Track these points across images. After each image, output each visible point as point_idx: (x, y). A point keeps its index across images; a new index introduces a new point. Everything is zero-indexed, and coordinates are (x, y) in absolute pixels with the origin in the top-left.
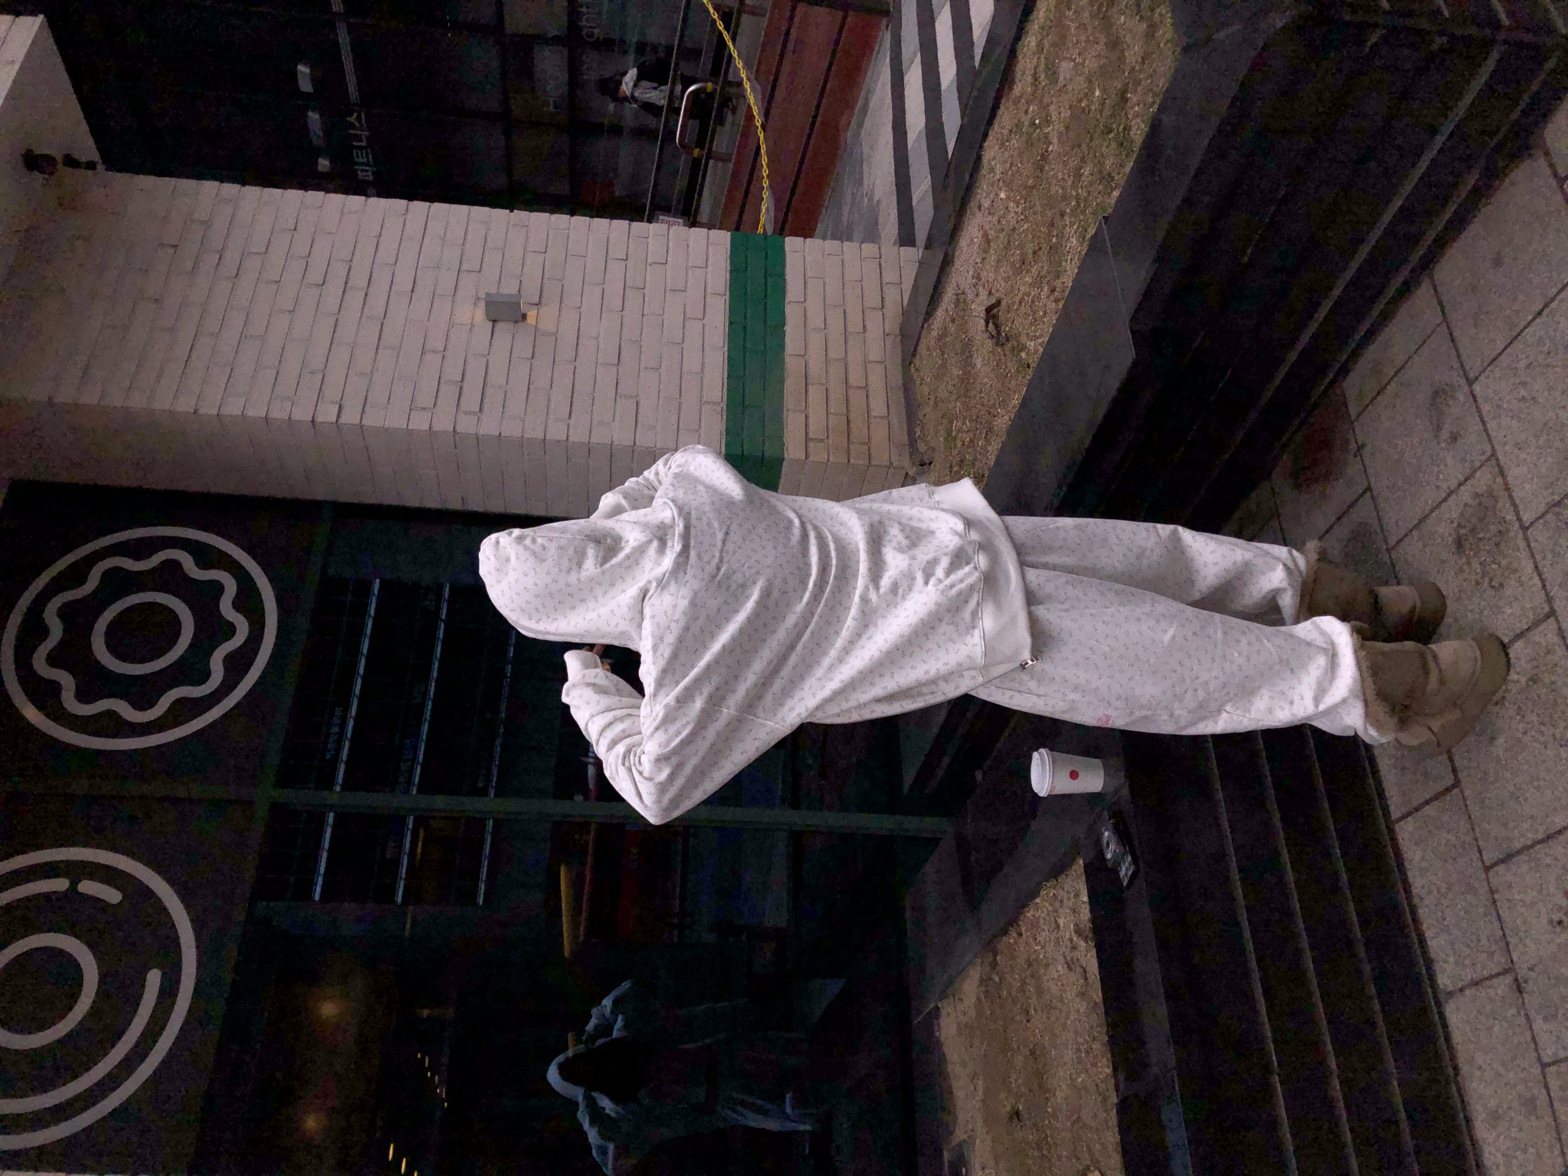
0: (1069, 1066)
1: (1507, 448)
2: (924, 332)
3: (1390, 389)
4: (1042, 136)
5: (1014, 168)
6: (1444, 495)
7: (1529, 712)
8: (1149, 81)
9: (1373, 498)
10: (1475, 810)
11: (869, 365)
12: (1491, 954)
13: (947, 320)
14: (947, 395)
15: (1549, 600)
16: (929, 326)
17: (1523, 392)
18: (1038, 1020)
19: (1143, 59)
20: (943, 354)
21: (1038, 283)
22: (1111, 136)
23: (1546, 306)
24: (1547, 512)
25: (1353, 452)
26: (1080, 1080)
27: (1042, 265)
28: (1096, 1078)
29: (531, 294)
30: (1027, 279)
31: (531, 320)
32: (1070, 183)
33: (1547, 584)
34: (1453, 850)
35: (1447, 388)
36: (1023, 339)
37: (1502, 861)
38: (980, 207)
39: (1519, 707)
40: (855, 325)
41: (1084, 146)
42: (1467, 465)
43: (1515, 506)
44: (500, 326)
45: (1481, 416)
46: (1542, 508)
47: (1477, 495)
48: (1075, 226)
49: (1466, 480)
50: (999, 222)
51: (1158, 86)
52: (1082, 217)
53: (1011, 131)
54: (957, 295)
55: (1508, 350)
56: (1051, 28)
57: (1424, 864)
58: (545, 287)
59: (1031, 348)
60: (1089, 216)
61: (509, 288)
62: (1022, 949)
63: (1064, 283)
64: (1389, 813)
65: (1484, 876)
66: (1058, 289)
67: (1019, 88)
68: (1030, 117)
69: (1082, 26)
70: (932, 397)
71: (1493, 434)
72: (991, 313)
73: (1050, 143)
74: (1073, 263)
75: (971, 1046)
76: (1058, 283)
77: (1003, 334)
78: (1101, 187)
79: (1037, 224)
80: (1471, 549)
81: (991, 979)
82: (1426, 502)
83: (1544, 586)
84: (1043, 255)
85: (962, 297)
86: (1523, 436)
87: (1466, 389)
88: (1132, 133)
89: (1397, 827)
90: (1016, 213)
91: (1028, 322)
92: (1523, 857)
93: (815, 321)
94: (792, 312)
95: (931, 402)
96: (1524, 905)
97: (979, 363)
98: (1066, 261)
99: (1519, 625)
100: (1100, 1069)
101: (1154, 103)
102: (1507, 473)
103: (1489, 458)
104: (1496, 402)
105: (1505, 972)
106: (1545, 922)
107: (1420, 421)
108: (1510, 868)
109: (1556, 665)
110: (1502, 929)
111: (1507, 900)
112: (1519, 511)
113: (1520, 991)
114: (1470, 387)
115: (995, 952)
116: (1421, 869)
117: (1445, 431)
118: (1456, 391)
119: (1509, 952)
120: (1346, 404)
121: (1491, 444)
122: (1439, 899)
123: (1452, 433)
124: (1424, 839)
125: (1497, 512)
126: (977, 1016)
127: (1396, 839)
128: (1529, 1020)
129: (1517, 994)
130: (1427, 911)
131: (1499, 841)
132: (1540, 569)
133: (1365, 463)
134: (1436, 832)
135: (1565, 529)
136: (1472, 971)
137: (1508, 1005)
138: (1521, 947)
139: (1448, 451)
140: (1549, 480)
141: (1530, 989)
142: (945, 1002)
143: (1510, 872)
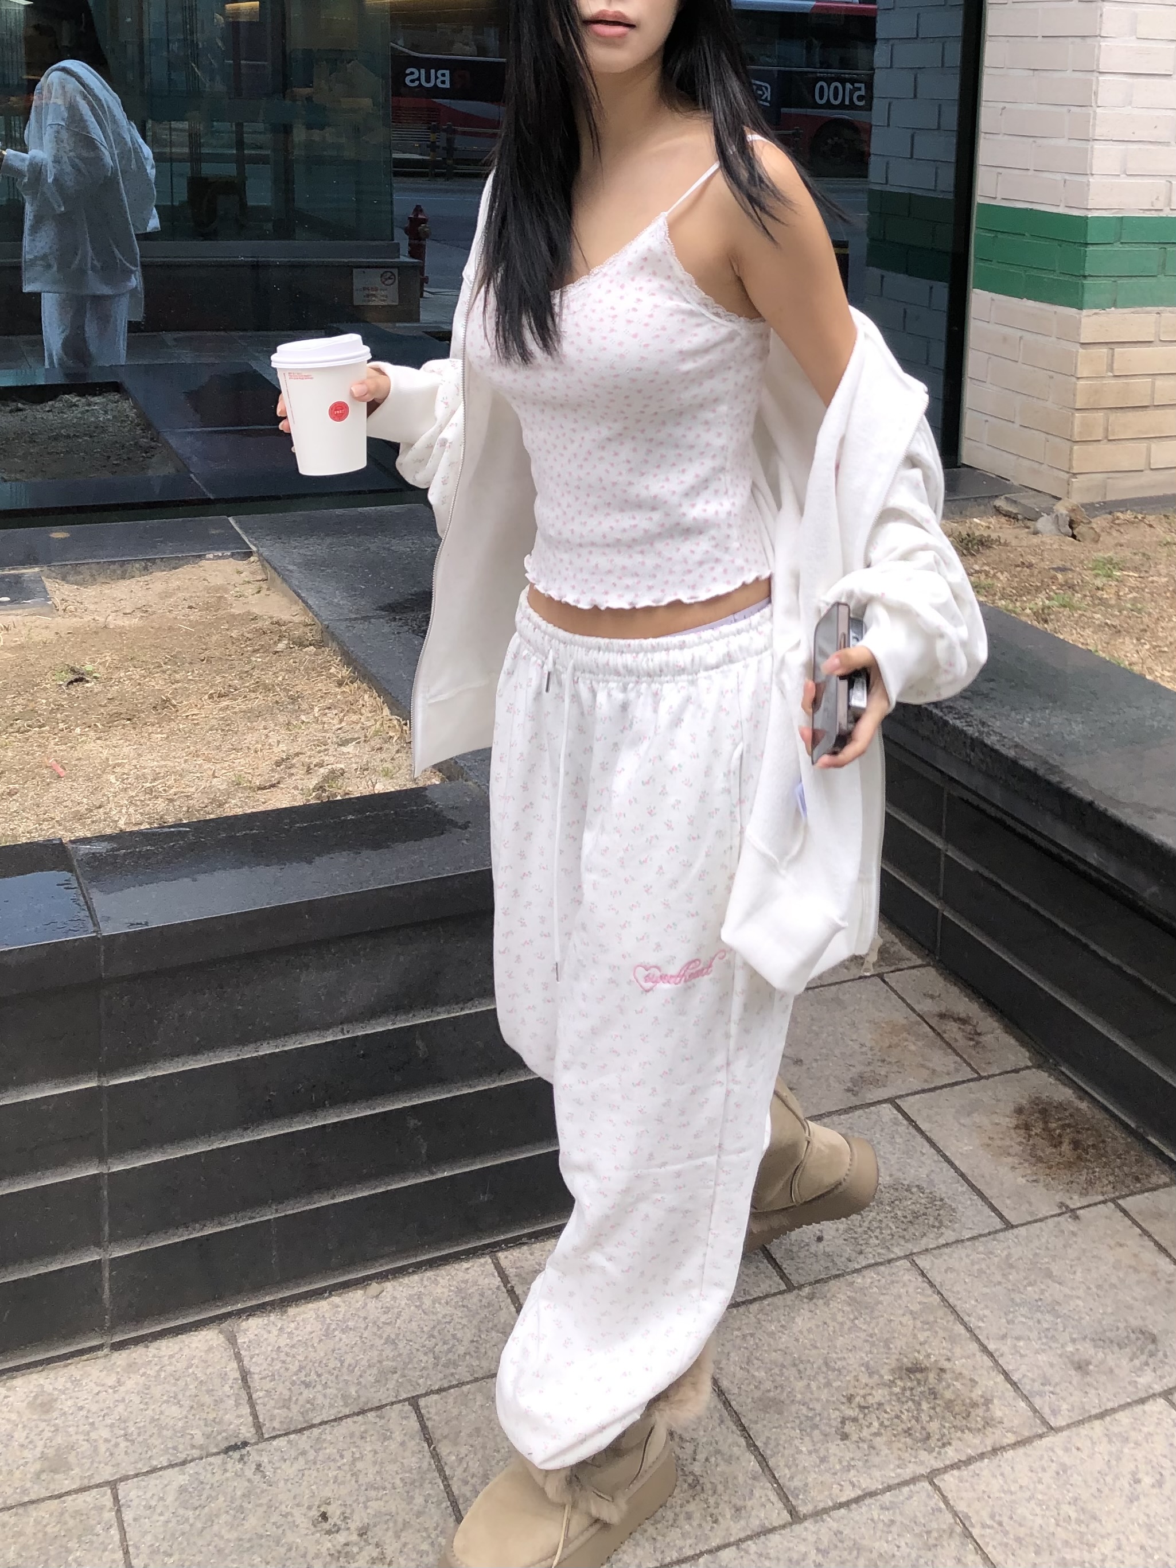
0: (135, 762)
1: (1060, 1452)
6: (991, 1347)
9: (996, 1232)
12: (286, 1405)
24: (955, 1514)
25: (1069, 1202)
33: (842, 1511)
34: (446, 1347)
35: (1159, 1356)
37: (424, 1428)
42: (1037, 1386)
43: (969, 1461)
45: (1113, 1411)
46: (961, 1507)
47: (988, 1402)
49: (1014, 1384)
57: (427, 1302)
62: (318, 686)
64: (508, 1248)
65: (405, 1396)
71: (1084, 1430)
75: (190, 607)
80: (904, 1389)
81: (282, 638)
82: (981, 1320)
83: (841, 1505)
86: (1076, 1479)
87: (1157, 1388)
89: (487, 1260)
92: (427, 1461)
96: (354, 1460)
99: (782, 1464)
102: (1021, 1451)
103: (1045, 1422)
104: (1133, 1435)
105: (258, 1426)
106: (327, 1492)
107: (1109, 1310)
108: (412, 1438)
109: (716, 1521)
110: (321, 1424)
111: (365, 1432)
112: (959, 1468)
113: (227, 1450)
114: (1160, 1395)
115: (319, 644)
116: (420, 1297)
117: (1092, 1351)
118: (1154, 1370)
119: (286, 1434)
120: (1143, 1192)
121: (1069, 1426)
122: (375, 1323)
123: (1088, 1363)
124: (465, 1302)
125: (959, 1434)
126: (233, 615)
127: (467, 1259)
128: (184, 1463)
129: (224, 1445)
130: (358, 1305)
131: (454, 1422)
132: (868, 1501)
133: (1050, 1221)
134: (475, 1322)
135: (926, 1544)
136: (264, 1374)
137: (210, 1429)
138: (293, 1453)
139: (1060, 1356)
140: (1005, 1520)
141: (229, 1466)
142: (257, 566)
143: (406, 1438)
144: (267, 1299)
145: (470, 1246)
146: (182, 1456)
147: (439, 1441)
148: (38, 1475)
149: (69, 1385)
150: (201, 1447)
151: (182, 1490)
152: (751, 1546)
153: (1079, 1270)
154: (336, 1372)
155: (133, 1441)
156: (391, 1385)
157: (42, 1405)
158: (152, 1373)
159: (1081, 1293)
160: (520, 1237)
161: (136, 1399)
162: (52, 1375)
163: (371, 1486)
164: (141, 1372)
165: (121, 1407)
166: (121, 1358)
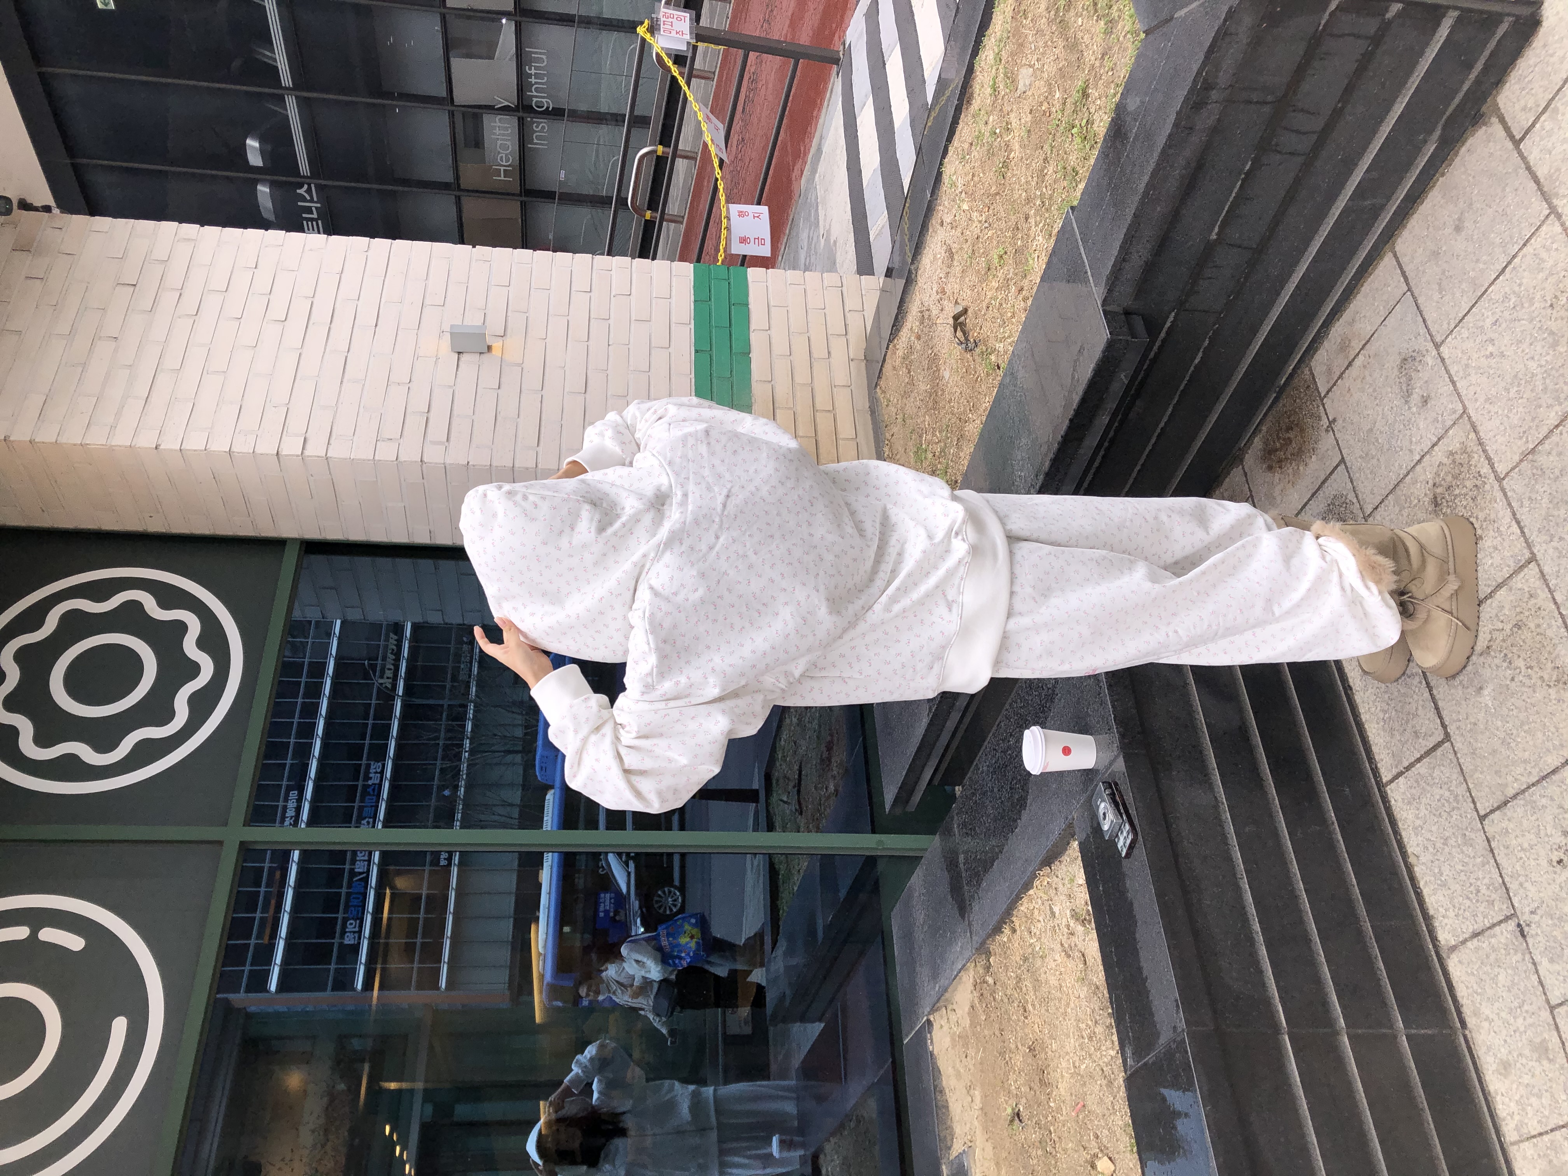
0: (1072, 1055)
1: (1478, 403)
2: (889, 353)
3: (1358, 362)
4: (1003, 144)
5: (976, 179)
6: (1418, 457)
7: (1516, 657)
8: (1110, 73)
9: (1347, 467)
10: (1467, 763)
11: (835, 390)
12: (1492, 903)
13: (913, 338)
14: (915, 410)
15: (1529, 545)
16: (895, 346)
17: (1491, 348)
18: (1035, 1016)
19: (1103, 55)
20: (909, 372)
21: (1006, 284)
22: (1074, 131)
23: (1509, 263)
24: (1521, 461)
25: (1325, 427)
26: (1083, 1067)
27: (1009, 269)
28: (1101, 1063)
29: (495, 326)
30: (993, 283)
31: (496, 352)
32: (1033, 184)
33: (1526, 530)
34: (1446, 805)
35: (1414, 354)
36: (991, 343)
37: (1498, 808)
38: (942, 224)
39: (1506, 655)
40: (820, 352)
41: (1047, 147)
42: (1440, 425)
43: (1489, 459)
44: (465, 358)
45: (1450, 377)
46: (1517, 458)
47: (1452, 453)
48: (1041, 225)
49: (1439, 439)
50: (962, 234)
51: (1119, 77)
52: (1047, 215)
53: (971, 144)
54: (921, 312)
55: (1474, 309)
56: (1008, 38)
57: (1418, 822)
58: (510, 319)
59: (1001, 349)
60: (1055, 212)
61: (473, 320)
62: (1016, 945)
63: (1031, 281)
64: (1380, 776)
65: (1479, 825)
66: (1026, 288)
67: (979, 102)
68: (990, 127)
69: (1039, 32)
70: (900, 417)
71: (1463, 392)
72: (959, 322)
73: (1011, 151)
74: (1040, 260)
75: (966, 1057)
76: (1026, 283)
77: (972, 340)
78: (1065, 183)
79: (1001, 230)
80: (1448, 506)
81: (985, 982)
82: (1401, 467)
83: (1523, 532)
84: (1009, 260)
85: (926, 314)
86: (1493, 391)
87: (1434, 352)
88: (1095, 126)
89: (1388, 788)
90: (980, 222)
91: (996, 325)
92: (1519, 801)
93: (780, 348)
94: (756, 339)
95: (900, 420)
96: (1523, 849)
97: (947, 375)
98: (1034, 259)
99: (1500, 574)
100: (1104, 1053)
101: (1115, 95)
102: (1479, 428)
103: (1461, 416)
104: (1464, 361)
105: (1507, 918)
106: (1544, 863)
107: (1389, 390)
108: (1505, 814)
109: (1539, 608)
110: (1501, 876)
111: (1504, 846)
112: (1493, 464)
113: (1523, 935)
114: (1438, 350)
115: (988, 954)
116: (1415, 828)
117: (1415, 396)
118: (1424, 356)
119: (1510, 899)
120: (1315, 382)
121: (1462, 402)
122: (1435, 855)
123: (1423, 396)
124: (1417, 797)
125: (1472, 468)
126: (971, 1025)
127: (1389, 802)
128: (1534, 964)
129: (1520, 938)
130: (1424, 868)
131: (1493, 789)
132: (1518, 516)
133: (1337, 436)
134: (1429, 788)
135: (1541, 476)
136: (1473, 922)
137: (1512, 951)
138: (1521, 891)
139: (1419, 414)
140: (1522, 430)
141: (1533, 932)
142: (937, 1015)
143: (1506, 818)
144: (1425, 929)
145: (1380, 801)
146: (1530, 966)
147: (1506, 796)
148: (1550, 1061)
149: (1491, 1053)
150: (1523, 954)
151: (1551, 961)
152: (1552, 583)
153: (1366, 412)
154: (1468, 874)
155: (1524, 1001)
156: (1473, 835)
157: (1505, 1068)
158: (1479, 998)
159: (1380, 409)
160: (1372, 769)
161: (1497, 1005)
162: (1485, 1066)
163: (1538, 835)
164: (1478, 1005)
165: (1503, 1015)
166: (1471, 1021)
